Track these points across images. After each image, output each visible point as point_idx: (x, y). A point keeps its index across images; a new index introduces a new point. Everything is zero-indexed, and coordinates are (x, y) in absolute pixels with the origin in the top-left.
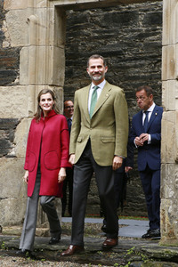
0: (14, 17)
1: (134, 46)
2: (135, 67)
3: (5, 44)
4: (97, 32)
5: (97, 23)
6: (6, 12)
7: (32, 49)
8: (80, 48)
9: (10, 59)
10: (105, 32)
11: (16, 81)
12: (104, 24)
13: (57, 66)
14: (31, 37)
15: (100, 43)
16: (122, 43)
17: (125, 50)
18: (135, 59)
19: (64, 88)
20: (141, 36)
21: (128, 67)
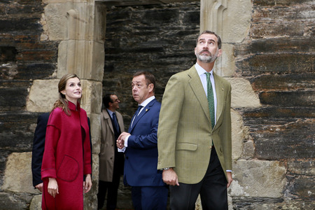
0: (53, 11)
1: (174, 43)
2: (175, 63)
3: (43, 37)
4: (138, 28)
5: (138, 19)
6: (45, 5)
7: (71, 43)
8: (121, 43)
9: (48, 53)
10: (146, 28)
11: (54, 74)
12: (145, 21)
13: (96, 61)
14: (71, 31)
15: (141, 39)
16: (162, 40)
17: (166, 47)
18: (176, 56)
19: (103, 82)
20: (182, 34)
21: (168, 64)
